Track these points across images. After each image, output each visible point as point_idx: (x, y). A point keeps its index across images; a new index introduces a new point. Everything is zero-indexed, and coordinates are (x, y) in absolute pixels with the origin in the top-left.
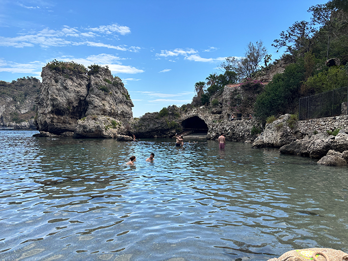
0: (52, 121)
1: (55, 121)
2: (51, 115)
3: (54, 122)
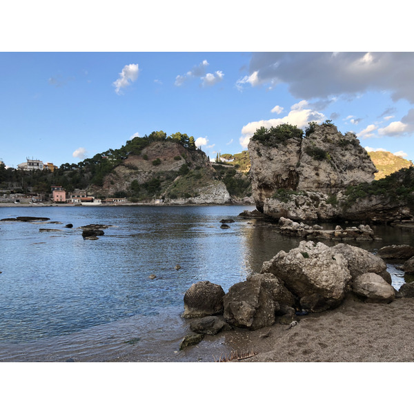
2: (259, 191)
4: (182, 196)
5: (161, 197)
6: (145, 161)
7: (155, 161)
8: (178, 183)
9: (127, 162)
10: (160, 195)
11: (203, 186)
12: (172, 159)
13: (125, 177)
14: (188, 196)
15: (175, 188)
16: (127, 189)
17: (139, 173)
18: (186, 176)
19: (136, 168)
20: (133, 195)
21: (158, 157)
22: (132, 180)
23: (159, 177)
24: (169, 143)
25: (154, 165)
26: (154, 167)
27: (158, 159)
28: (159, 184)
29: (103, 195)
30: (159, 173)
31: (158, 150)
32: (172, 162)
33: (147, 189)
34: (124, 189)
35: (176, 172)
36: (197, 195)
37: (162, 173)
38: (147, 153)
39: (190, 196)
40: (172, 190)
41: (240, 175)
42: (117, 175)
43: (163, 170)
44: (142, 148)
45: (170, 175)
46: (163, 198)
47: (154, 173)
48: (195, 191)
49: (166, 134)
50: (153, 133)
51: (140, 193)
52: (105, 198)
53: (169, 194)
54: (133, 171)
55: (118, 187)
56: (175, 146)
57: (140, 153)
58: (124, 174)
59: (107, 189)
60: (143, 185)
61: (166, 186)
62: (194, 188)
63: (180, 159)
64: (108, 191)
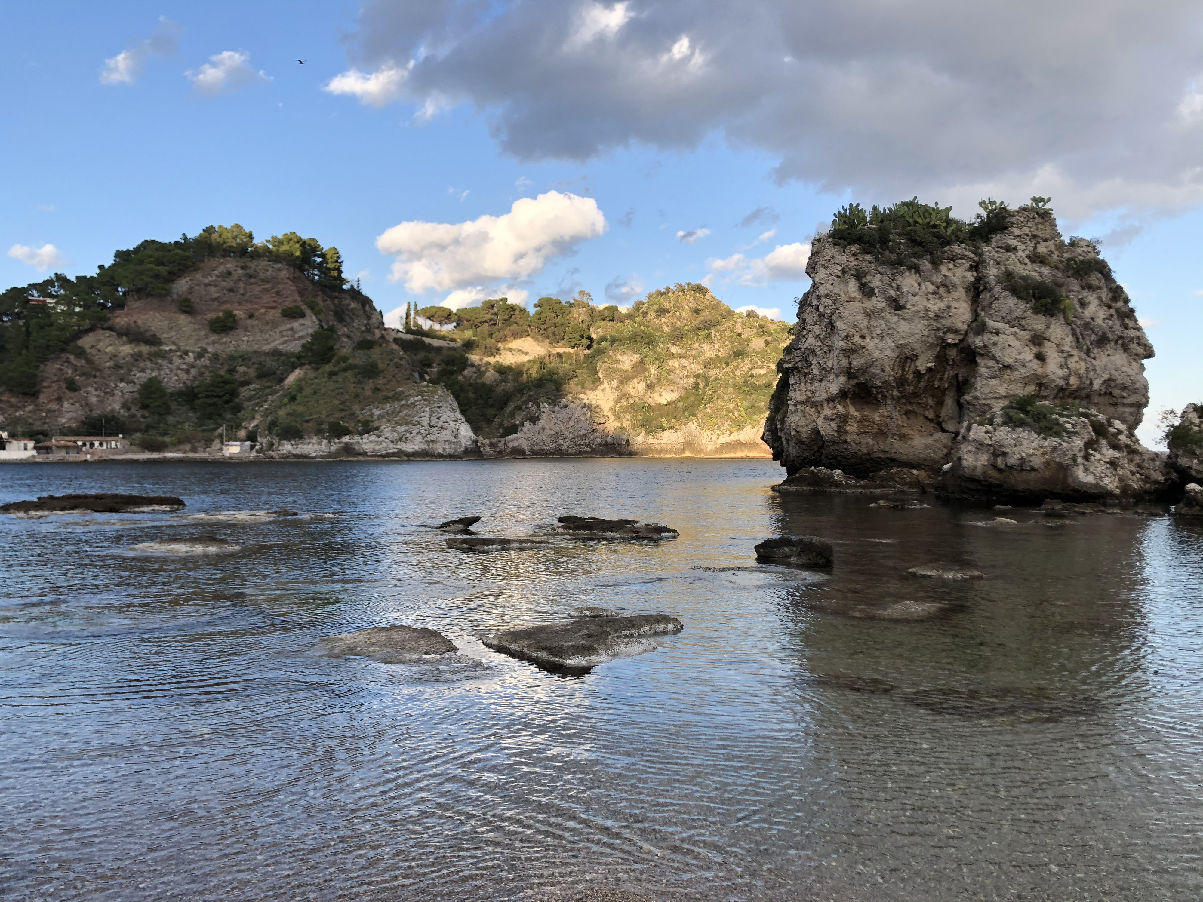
0: (841, 431)
1: (852, 427)
2: (840, 408)
3: (846, 433)
4: (319, 432)
5: (242, 433)
6: (183, 319)
7: (218, 320)
8: (300, 389)
9: (121, 320)
10: (238, 427)
11: (386, 399)
12: (274, 314)
13: (118, 367)
14: (338, 431)
15: (293, 407)
16: (125, 406)
17: (164, 355)
18: (327, 368)
19: (153, 341)
20: (148, 428)
21: (227, 306)
22: (141, 377)
23: (232, 371)
24: (264, 263)
25: (214, 331)
26: (214, 337)
27: (229, 315)
28: (234, 393)
29: (38, 426)
30: (232, 358)
31: (228, 283)
32: (274, 324)
33: (193, 409)
34: (115, 405)
35: (289, 355)
36: (367, 428)
37: (244, 358)
38: (191, 290)
39: (346, 432)
40: (282, 413)
41: (480, 371)
42: (89, 361)
43: (244, 347)
44: (173, 276)
45: (270, 363)
46: (252, 437)
47: (216, 357)
48: (362, 414)
49: (251, 236)
50: (209, 230)
51: (170, 419)
52: (46, 435)
53: (273, 424)
54: (145, 349)
55: (94, 400)
56: (284, 274)
57: (168, 293)
58: (113, 356)
59: (54, 406)
60: (180, 394)
61: (259, 398)
62: (356, 408)
63: (302, 315)
64: (60, 413)
